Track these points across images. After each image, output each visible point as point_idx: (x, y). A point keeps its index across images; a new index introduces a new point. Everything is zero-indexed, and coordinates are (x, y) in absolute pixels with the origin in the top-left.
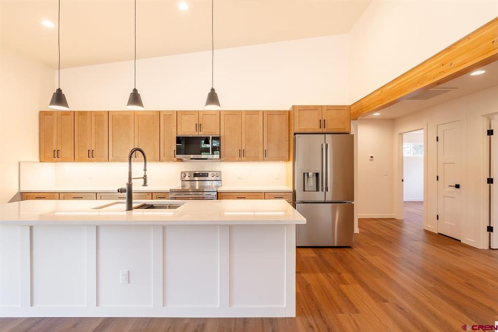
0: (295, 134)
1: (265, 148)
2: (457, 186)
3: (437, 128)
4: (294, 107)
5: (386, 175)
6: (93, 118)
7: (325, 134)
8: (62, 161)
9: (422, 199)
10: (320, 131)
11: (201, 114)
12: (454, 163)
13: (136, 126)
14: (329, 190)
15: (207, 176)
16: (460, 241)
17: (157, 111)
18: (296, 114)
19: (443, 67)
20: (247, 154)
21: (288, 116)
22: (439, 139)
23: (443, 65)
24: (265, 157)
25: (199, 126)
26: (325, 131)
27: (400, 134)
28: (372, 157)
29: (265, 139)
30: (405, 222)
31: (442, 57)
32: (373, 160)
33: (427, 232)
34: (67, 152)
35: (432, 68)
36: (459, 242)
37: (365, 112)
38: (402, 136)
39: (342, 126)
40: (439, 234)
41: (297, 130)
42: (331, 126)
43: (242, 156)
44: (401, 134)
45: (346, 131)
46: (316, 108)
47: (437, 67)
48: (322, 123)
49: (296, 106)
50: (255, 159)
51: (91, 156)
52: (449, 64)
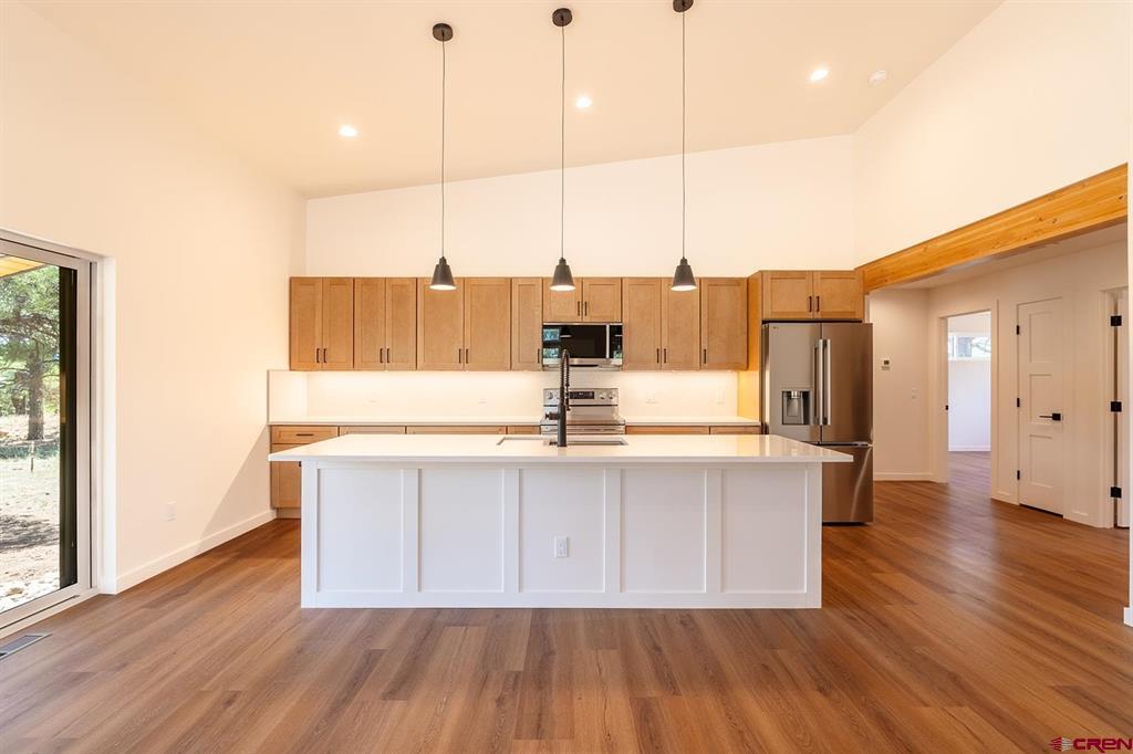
0: (764, 322)
1: (705, 346)
2: (1056, 417)
3: (1018, 309)
4: (762, 272)
5: (913, 397)
6: (389, 291)
7: (821, 322)
8: (332, 369)
9: (987, 447)
10: (810, 316)
11: (586, 284)
12: (1049, 375)
13: (468, 306)
14: (829, 423)
15: (593, 397)
16: (1061, 516)
17: (506, 278)
18: (767, 285)
19: (1040, 223)
20: (669, 358)
21: (748, 288)
22: (1021, 330)
23: (1041, 220)
24: (705, 362)
25: (582, 306)
26: (818, 316)
27: (942, 318)
28: (887, 362)
29: (704, 331)
30: (953, 487)
31: (1040, 207)
32: (888, 368)
33: (996, 503)
34: (339, 352)
35: (1023, 222)
36: (1059, 518)
37: (890, 282)
38: (947, 321)
39: (848, 308)
40: (1022, 505)
41: (768, 316)
42: (831, 307)
43: (662, 360)
44: (944, 319)
45: (857, 317)
46: (801, 275)
47: (1030, 222)
48: (814, 302)
49: (767, 271)
50: (685, 365)
51: (384, 360)
52: (1051, 220)
